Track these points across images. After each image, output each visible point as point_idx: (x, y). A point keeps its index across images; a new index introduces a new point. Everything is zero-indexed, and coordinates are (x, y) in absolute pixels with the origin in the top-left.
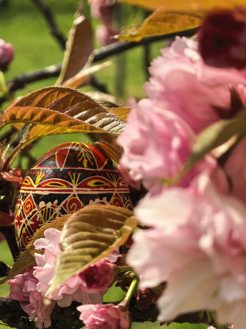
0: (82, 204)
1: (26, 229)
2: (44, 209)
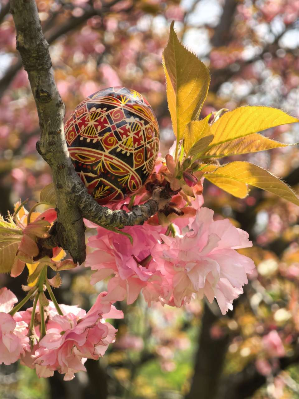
0: (125, 116)
1: (73, 127)
2: (94, 113)
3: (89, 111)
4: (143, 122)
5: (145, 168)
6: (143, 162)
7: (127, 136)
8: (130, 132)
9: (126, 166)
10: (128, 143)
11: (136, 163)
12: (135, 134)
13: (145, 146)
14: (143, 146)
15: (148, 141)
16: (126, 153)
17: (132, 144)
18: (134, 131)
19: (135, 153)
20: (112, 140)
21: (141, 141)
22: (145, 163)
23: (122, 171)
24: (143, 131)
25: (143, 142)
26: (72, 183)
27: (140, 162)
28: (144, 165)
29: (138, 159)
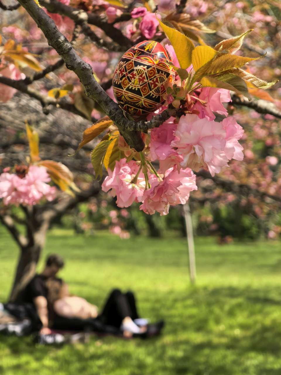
0: (134, 66)
4: (146, 67)
5: (153, 94)
6: (149, 92)
7: (134, 78)
8: (136, 76)
9: (138, 96)
10: (136, 82)
11: (144, 93)
12: (139, 76)
13: (147, 82)
15: (151, 78)
16: (135, 88)
17: (138, 83)
18: (139, 74)
19: (141, 88)
20: (126, 82)
21: (144, 80)
24: (146, 73)
25: (146, 80)
26: (109, 109)
27: (147, 92)
28: (151, 93)
29: (144, 90)
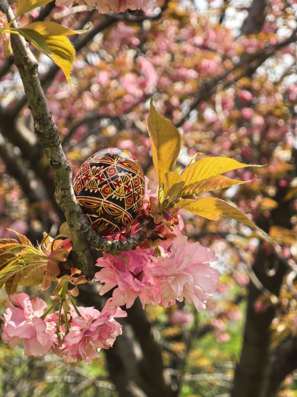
0: (117, 171)
1: (80, 181)
2: (94, 170)
3: (91, 169)
4: (131, 175)
5: (135, 208)
6: (132, 204)
8: (121, 184)
9: (120, 208)
10: (121, 191)
11: (128, 205)
14: (132, 192)
15: (136, 188)
16: (119, 198)
17: (124, 192)
18: (124, 182)
19: (126, 198)
20: (108, 190)
22: (134, 205)
23: (117, 212)
24: (132, 181)
25: (131, 190)
26: (80, 223)
27: (130, 205)
29: (129, 202)
